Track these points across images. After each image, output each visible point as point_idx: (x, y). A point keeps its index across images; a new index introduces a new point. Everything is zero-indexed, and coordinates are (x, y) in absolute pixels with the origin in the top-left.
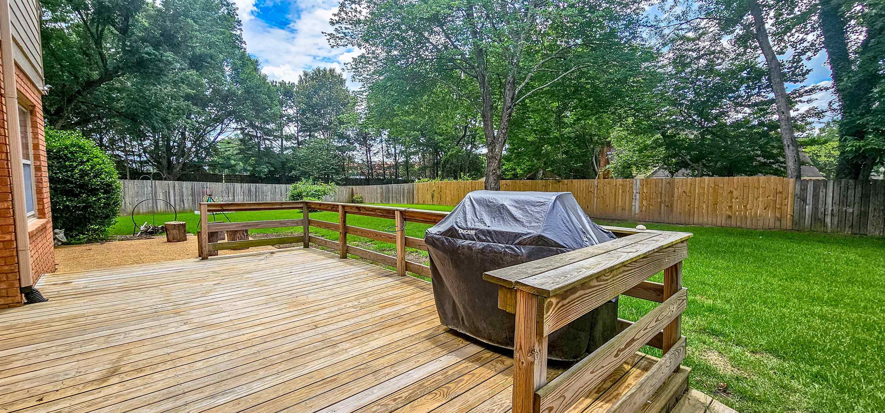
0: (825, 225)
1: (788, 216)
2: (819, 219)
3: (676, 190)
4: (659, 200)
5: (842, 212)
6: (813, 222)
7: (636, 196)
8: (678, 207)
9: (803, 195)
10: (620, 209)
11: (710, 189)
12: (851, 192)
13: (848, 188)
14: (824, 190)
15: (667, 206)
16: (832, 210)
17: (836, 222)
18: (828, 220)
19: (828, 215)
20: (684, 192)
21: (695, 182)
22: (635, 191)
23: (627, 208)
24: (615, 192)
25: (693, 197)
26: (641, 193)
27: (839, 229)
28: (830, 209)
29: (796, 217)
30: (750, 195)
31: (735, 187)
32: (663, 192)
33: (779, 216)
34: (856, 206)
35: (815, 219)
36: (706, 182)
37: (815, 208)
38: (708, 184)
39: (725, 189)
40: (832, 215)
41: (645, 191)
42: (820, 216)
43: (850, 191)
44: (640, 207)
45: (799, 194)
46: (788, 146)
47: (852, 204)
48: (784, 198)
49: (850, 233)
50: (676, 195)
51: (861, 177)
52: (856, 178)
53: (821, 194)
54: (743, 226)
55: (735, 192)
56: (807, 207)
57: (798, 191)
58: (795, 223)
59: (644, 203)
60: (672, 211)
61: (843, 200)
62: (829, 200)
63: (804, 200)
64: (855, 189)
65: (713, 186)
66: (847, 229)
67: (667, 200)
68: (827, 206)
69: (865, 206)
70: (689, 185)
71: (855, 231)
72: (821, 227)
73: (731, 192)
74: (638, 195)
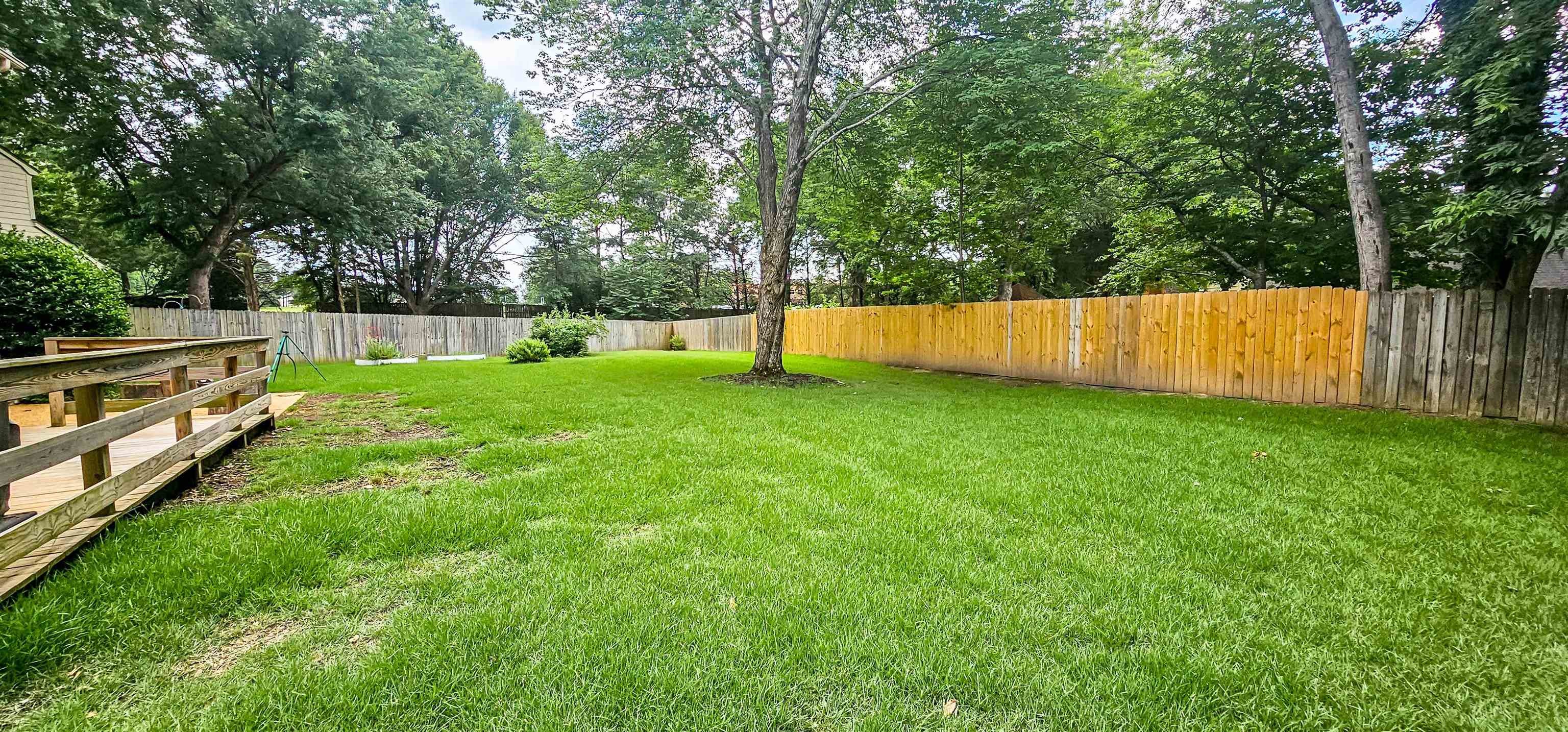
0: (1427, 396)
1: (1353, 375)
2: (1415, 382)
3: (1143, 320)
4: (1114, 341)
5: (1464, 369)
6: (1402, 389)
7: (1074, 334)
8: (1146, 357)
9: (1384, 329)
10: (1049, 360)
11: (1204, 316)
12: (1485, 319)
13: (1479, 310)
14: (1428, 316)
15: (1127, 353)
16: (1444, 361)
17: (1449, 389)
18: (1434, 382)
19: (1432, 372)
20: (1157, 324)
21: (1177, 302)
22: (1072, 324)
23: (1060, 358)
24: (1041, 326)
25: (1172, 334)
26: (1083, 326)
27: (1456, 406)
28: (1439, 359)
29: (1368, 376)
30: (1279, 328)
31: (1250, 312)
32: (1121, 325)
33: (1333, 373)
34: (1496, 349)
35: (1407, 382)
36: (1197, 302)
37: (1408, 357)
38: (1201, 307)
39: (1231, 316)
40: (1443, 372)
41: (1090, 323)
42: (1417, 375)
43: (1482, 318)
44: (1083, 356)
45: (1375, 324)
46: (1361, 218)
47: (1488, 347)
48: (1345, 335)
49: (1479, 414)
50: (1142, 332)
51: (1510, 285)
52: (1498, 287)
53: (1421, 325)
54: (1266, 396)
55: (1250, 325)
56: (1391, 354)
57: (1373, 320)
58: (1365, 389)
59: (1089, 347)
60: (1135, 363)
61: (1467, 338)
62: (1438, 339)
63: (1385, 339)
64: (1494, 311)
65: (1208, 310)
66: (1473, 405)
67: (1127, 341)
68: (1432, 354)
69: (1516, 351)
70: (1165, 309)
71: (1490, 409)
72: (1418, 400)
73: (1242, 323)
74: (1078, 331)
